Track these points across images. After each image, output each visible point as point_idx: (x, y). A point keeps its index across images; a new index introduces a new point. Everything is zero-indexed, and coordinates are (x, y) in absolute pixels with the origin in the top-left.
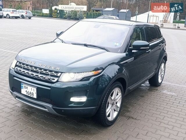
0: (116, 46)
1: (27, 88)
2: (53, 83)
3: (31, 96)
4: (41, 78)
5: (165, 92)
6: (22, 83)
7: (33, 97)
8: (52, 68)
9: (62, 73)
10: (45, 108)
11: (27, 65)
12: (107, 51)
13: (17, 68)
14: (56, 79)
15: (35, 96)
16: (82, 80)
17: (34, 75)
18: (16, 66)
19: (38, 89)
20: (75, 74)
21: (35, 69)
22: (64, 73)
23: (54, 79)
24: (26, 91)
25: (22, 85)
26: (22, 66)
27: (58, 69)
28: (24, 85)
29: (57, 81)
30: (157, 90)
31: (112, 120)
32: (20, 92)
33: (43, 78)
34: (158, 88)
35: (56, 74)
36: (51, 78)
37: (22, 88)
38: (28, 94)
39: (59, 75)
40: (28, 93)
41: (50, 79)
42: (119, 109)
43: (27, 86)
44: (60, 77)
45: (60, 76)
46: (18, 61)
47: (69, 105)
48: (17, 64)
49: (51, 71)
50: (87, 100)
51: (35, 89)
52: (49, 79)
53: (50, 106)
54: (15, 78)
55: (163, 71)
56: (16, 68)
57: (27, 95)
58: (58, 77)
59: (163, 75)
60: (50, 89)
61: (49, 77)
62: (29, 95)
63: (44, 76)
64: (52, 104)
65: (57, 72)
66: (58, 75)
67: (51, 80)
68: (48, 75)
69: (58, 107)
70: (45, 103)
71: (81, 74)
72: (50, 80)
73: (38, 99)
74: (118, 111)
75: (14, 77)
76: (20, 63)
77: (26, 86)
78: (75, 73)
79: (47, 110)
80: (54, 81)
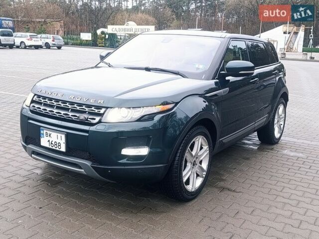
0: (198, 69)
1: (50, 135)
2: (93, 125)
3: (57, 149)
4: (73, 118)
5: (285, 152)
6: (41, 128)
7: (60, 150)
8: (92, 102)
9: (107, 108)
10: (80, 168)
11: (51, 99)
12: (183, 76)
13: (34, 105)
14: (97, 119)
15: (63, 149)
16: (140, 120)
17: (62, 115)
18: (33, 101)
19: (68, 136)
20: (129, 110)
21: (63, 105)
22: (111, 108)
23: (94, 119)
24: (49, 141)
25: (42, 132)
26: (43, 100)
27: (100, 102)
28: (45, 131)
29: (100, 122)
30: (272, 149)
31: (193, 190)
32: (38, 144)
33: (76, 118)
34: (275, 146)
35: (97, 110)
36: (90, 117)
37: (42, 136)
38: (52, 145)
39: (102, 111)
40: (52, 143)
41: (88, 118)
42: (205, 173)
43: (50, 133)
44: (105, 115)
45: (103, 114)
46: (35, 95)
47: (119, 162)
48: (34, 99)
49: (89, 106)
50: (150, 153)
51: (63, 137)
52: (85, 118)
53: (88, 163)
54: (30, 121)
55: (283, 118)
56: (32, 105)
57: (50, 147)
58: (101, 115)
59: (282, 126)
60: (87, 135)
61: (86, 116)
62: (54, 148)
63: (78, 115)
64: (91, 161)
65: (99, 108)
66: (100, 112)
67: (89, 120)
68: (85, 112)
69: (101, 164)
70: (79, 159)
71: (139, 109)
72: (87, 120)
73: (68, 152)
74: (204, 176)
75: (28, 120)
76: (39, 96)
77: (48, 132)
78: (130, 108)
79: (83, 170)
80: (94, 122)
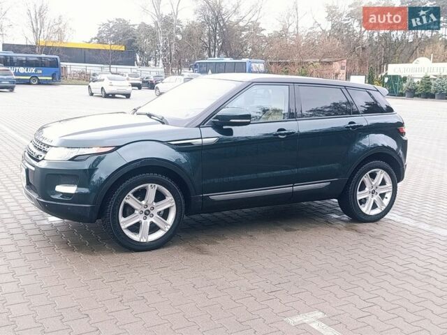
2: (38, 161)
9: (52, 147)
16: (72, 159)
22: (55, 147)
23: (42, 156)
27: (51, 142)
29: (43, 159)
35: (46, 148)
42: (169, 227)
45: (48, 152)
58: (45, 152)
60: (34, 169)
65: (48, 146)
71: (76, 150)
74: (167, 230)
78: (69, 148)
80: (40, 158)
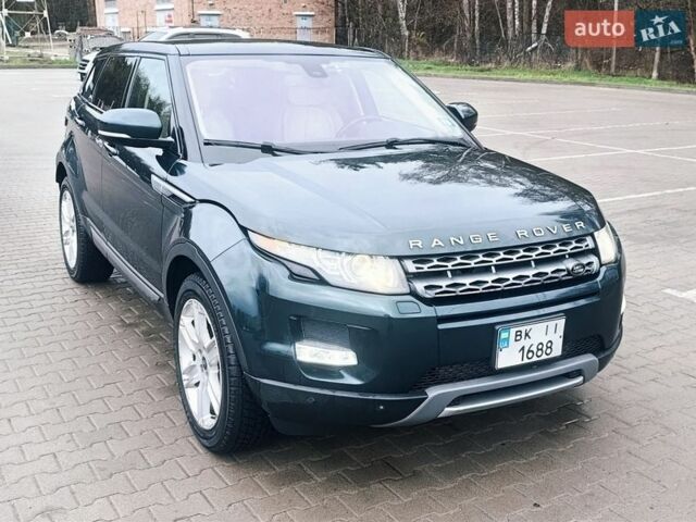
1: (527, 335)
3: (544, 357)
7: (550, 356)
13: (427, 284)
14: (595, 260)
15: (557, 351)
18: (410, 277)
21: (514, 256)
24: (523, 349)
28: (513, 331)
33: (565, 273)
35: (583, 244)
39: (590, 243)
40: (529, 351)
43: (528, 328)
46: (401, 258)
52: (584, 267)
57: (526, 361)
62: (535, 359)
66: (590, 247)
67: (586, 268)
76: (422, 259)
77: (523, 329)
